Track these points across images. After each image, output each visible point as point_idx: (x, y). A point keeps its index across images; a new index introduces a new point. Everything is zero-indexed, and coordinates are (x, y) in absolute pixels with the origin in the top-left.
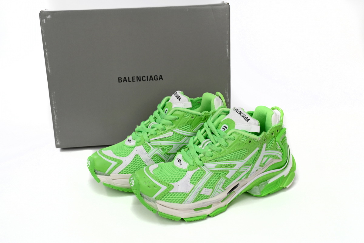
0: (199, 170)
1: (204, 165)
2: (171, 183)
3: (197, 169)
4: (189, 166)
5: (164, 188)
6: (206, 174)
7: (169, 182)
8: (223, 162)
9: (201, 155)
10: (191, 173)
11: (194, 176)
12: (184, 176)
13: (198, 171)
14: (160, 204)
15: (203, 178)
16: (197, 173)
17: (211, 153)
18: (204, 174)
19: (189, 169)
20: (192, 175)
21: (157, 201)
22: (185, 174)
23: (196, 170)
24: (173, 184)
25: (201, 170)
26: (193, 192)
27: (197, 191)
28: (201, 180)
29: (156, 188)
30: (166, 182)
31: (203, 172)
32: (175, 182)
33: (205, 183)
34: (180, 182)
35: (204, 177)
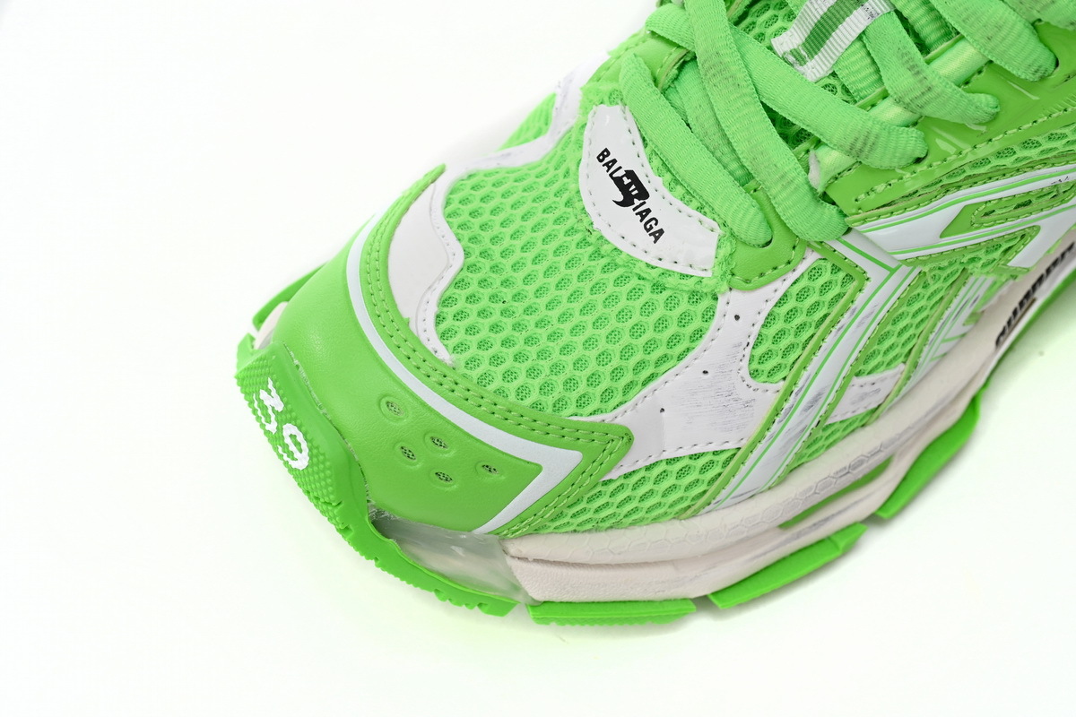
0: (814, 273)
1: (849, 230)
2: (607, 417)
3: (802, 268)
4: (726, 250)
5: (557, 463)
6: (869, 287)
7: (590, 409)
8: (1002, 182)
9: (830, 158)
10: (752, 305)
11: (778, 325)
12: (698, 334)
13: (804, 283)
14: (536, 561)
15: (845, 319)
16: (801, 296)
17: (911, 142)
18: (851, 287)
19: (739, 276)
20: (761, 319)
21: (515, 547)
22: (708, 315)
23: (792, 277)
24: (623, 417)
25: (829, 266)
26: (773, 438)
27: (807, 422)
28: (829, 339)
29: (494, 476)
30: (565, 413)
31: (841, 275)
32: (636, 396)
33: (860, 347)
34: (674, 384)
35: (855, 314)
